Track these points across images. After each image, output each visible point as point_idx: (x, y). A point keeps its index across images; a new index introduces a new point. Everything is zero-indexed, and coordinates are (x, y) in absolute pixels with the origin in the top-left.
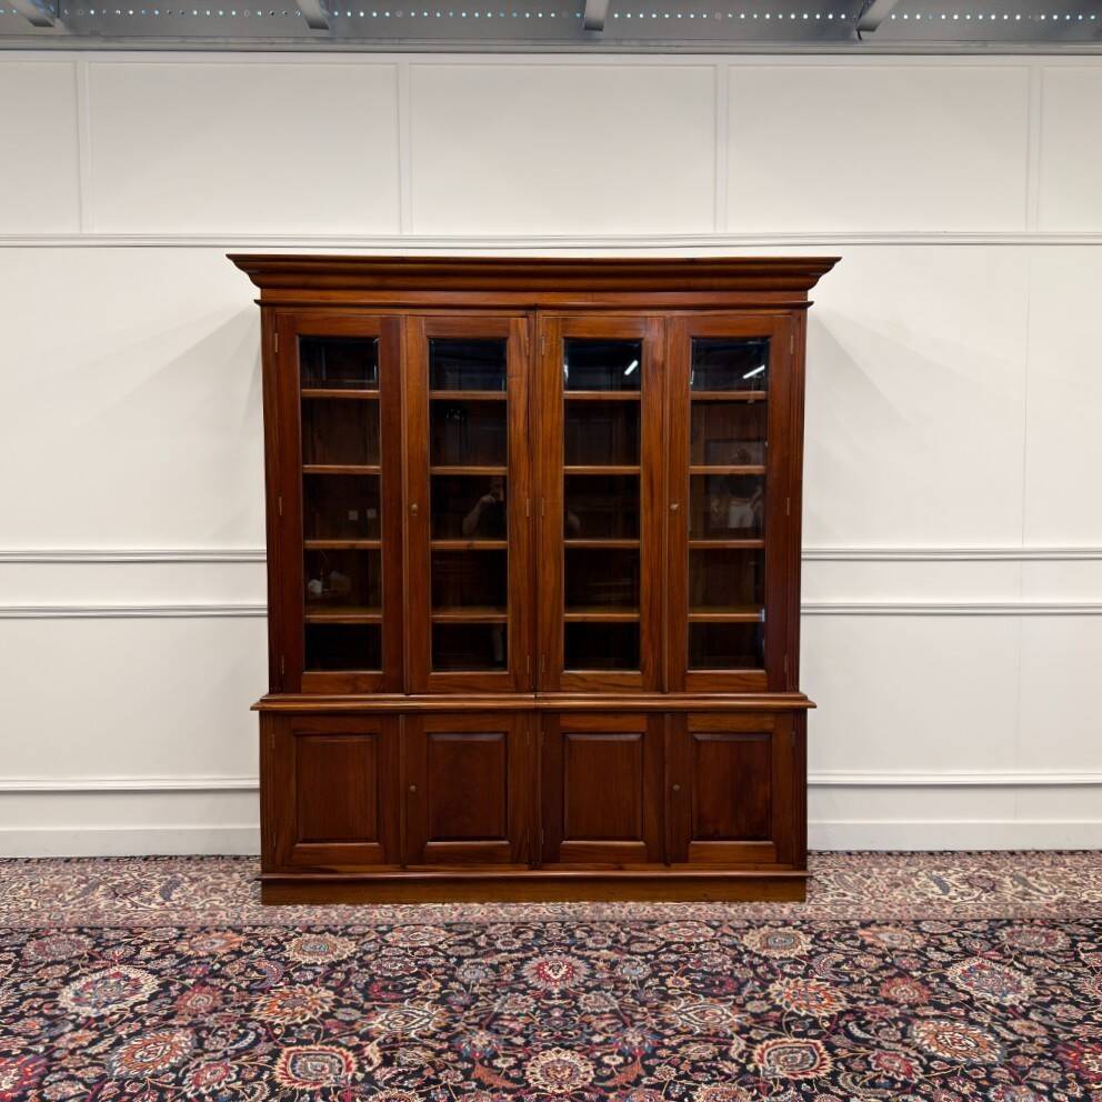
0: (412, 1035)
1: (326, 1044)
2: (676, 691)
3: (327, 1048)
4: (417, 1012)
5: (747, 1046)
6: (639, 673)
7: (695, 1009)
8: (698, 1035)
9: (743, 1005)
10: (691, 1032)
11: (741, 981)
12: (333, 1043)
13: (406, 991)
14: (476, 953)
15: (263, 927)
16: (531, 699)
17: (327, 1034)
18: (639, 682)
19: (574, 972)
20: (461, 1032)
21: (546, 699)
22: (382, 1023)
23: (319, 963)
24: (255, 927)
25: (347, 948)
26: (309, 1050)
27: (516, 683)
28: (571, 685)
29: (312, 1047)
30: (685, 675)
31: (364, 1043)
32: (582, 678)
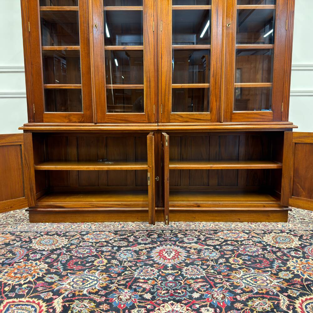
0: (85, 292)
1: (32, 298)
2: (227, 121)
3: (31, 300)
4: (91, 277)
5: (290, 302)
6: (209, 113)
7: (250, 277)
8: (257, 293)
9: (276, 274)
10: (251, 291)
11: (271, 260)
12: (35, 297)
13: (87, 265)
14: (128, 245)
15: (26, 232)
16: (156, 126)
17: (35, 291)
18: (209, 118)
19: (179, 255)
20: (114, 290)
21: (163, 126)
22: (69, 284)
23: (46, 250)
24: (22, 232)
25: (63, 242)
26: (20, 301)
27: (149, 119)
28: (175, 119)
29: (23, 299)
30: (232, 114)
31: (54, 297)
32: (181, 116)
